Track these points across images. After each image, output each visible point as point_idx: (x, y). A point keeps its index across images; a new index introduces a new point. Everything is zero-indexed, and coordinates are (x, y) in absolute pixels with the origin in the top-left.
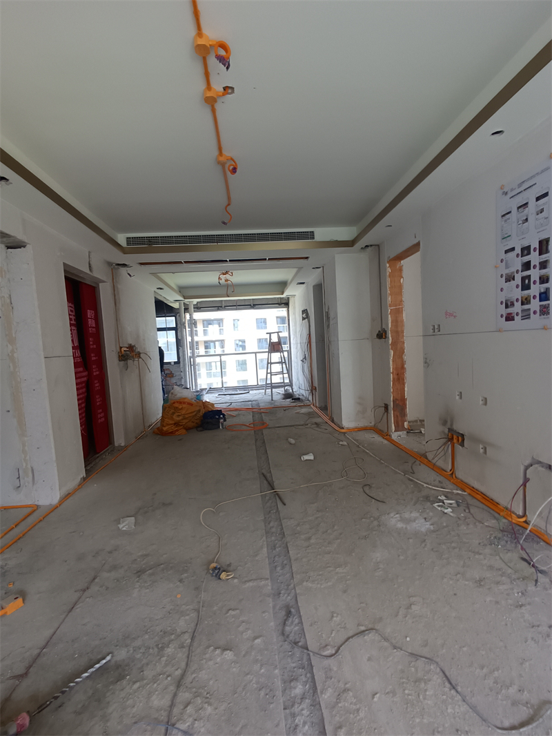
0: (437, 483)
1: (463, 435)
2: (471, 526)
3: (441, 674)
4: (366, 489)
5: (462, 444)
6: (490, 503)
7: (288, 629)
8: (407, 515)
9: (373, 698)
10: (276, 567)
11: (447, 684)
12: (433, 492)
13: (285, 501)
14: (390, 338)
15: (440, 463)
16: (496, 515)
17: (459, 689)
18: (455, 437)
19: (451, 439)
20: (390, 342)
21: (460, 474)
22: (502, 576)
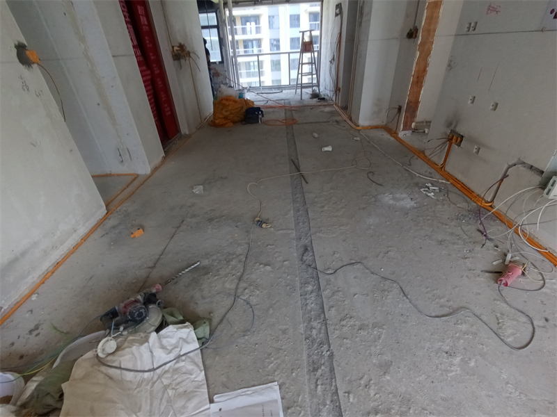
0: (427, 174)
1: (462, 137)
2: (446, 206)
3: (400, 289)
4: (370, 175)
5: (459, 145)
6: (467, 191)
7: (305, 258)
8: (398, 196)
9: (354, 296)
10: (299, 223)
11: (402, 294)
12: (422, 180)
13: (308, 181)
14: (420, 38)
15: (435, 159)
16: (469, 200)
17: (409, 297)
18: (455, 138)
19: (450, 140)
20: (419, 42)
21: (448, 168)
22: (458, 239)
